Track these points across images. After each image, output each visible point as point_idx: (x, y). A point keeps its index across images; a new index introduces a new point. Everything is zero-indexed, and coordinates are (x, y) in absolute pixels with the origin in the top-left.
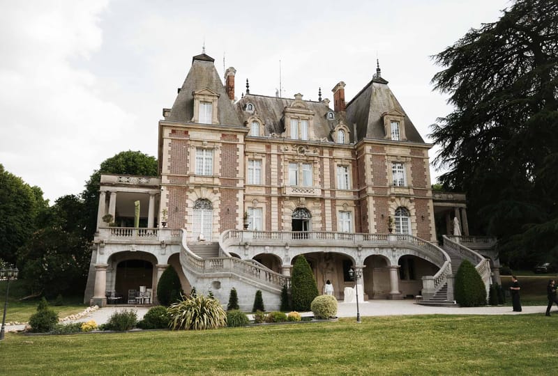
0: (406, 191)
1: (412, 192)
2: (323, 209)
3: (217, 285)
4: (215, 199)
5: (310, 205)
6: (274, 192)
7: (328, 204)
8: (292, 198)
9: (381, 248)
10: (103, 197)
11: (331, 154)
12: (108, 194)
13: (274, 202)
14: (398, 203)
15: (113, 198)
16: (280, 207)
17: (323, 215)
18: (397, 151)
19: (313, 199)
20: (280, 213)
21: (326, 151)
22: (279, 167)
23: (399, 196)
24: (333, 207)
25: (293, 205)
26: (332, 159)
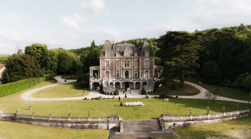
0: (148, 68)
1: (149, 68)
2: (131, 71)
3: (106, 90)
4: (110, 71)
5: (129, 70)
6: (121, 68)
7: (132, 70)
8: (125, 69)
9: (139, 81)
10: (90, 71)
11: (133, 59)
12: (91, 70)
13: (122, 70)
14: (146, 70)
15: (92, 71)
16: (123, 71)
17: (131, 72)
18: (147, 59)
19: (129, 69)
20: (123, 72)
21: (132, 59)
22: (123, 63)
23: (146, 69)
24: (133, 70)
25: (125, 70)
26: (133, 61)
